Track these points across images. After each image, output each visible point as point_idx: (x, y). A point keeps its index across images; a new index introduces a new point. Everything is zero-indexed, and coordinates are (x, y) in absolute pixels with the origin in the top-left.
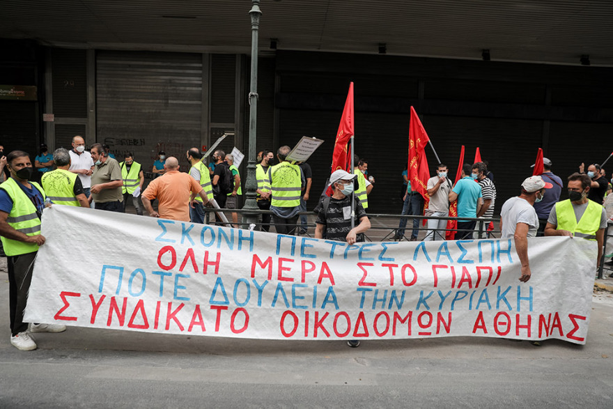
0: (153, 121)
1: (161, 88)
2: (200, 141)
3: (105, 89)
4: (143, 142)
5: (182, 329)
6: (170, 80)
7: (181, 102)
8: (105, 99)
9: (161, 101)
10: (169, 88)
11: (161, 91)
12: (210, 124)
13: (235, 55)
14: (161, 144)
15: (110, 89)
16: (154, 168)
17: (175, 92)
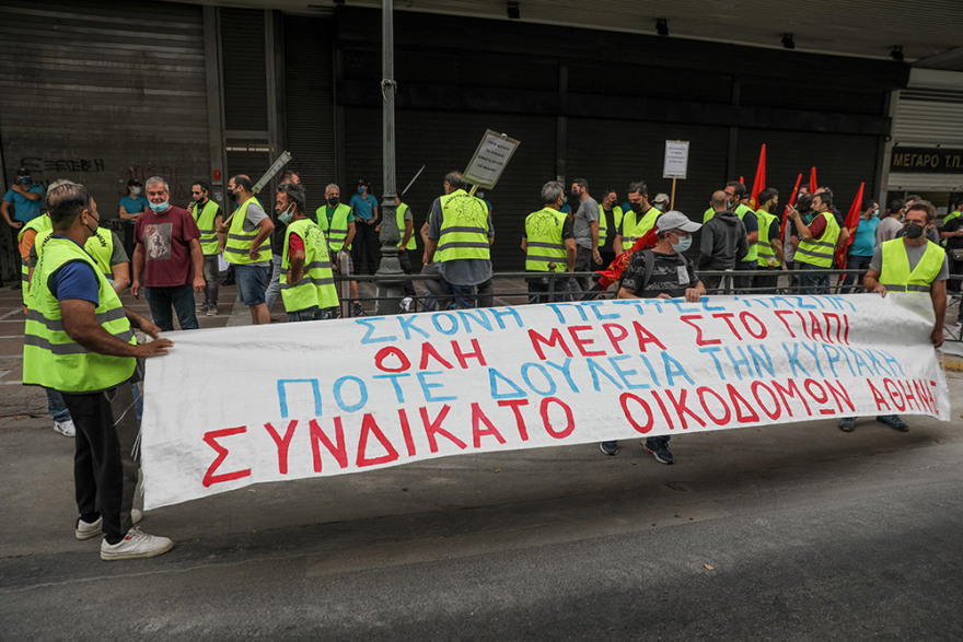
0: (116, 127)
1: (128, 66)
2: (209, 163)
3: (10, 64)
4: (100, 165)
5: (463, 446)
6: (144, 52)
7: (168, 93)
8: (12, 84)
9: (130, 90)
10: (143, 67)
11: (128, 72)
12: (225, 132)
13: (262, 11)
14: (136, 169)
15: (22, 65)
16: (122, 210)
17: (155, 74)
